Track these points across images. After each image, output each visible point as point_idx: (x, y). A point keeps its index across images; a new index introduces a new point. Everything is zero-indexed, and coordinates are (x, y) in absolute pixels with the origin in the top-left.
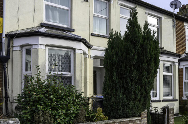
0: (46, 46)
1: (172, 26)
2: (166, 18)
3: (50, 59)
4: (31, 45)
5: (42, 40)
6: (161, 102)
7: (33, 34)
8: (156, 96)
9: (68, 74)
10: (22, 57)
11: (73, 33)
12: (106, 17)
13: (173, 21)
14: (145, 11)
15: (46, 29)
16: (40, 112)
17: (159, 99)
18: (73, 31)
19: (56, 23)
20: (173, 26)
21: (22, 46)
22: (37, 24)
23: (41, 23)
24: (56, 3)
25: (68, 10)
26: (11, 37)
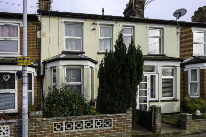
0: (64, 66)
1: (176, 33)
2: (169, 27)
3: (67, 74)
4: (56, 67)
5: (62, 63)
6: (160, 102)
7: (57, 59)
8: (155, 97)
9: (79, 83)
10: (51, 75)
11: (84, 54)
12: (109, 38)
13: (178, 28)
14: (146, 26)
15: (66, 55)
16: (54, 108)
17: (157, 100)
18: (84, 53)
19: (73, 49)
20: (178, 33)
21: (51, 68)
22: (60, 53)
23: (63, 51)
24: (73, 36)
25: (80, 39)
26: (45, 63)
